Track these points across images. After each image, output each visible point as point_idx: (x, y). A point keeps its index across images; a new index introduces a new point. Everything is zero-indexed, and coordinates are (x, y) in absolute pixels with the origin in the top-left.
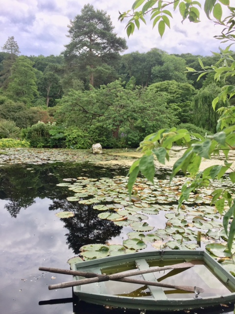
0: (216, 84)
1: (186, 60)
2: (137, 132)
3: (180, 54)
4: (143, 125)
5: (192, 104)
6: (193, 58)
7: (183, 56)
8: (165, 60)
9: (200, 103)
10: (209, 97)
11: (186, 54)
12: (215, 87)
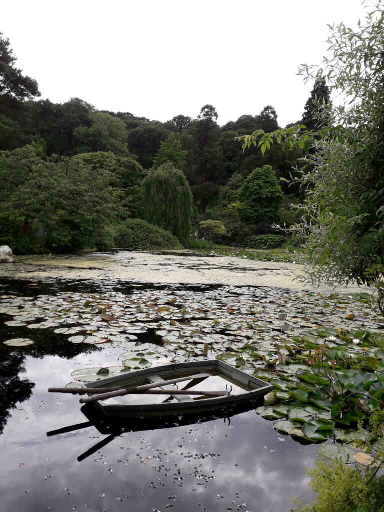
0: (172, 164)
1: (126, 123)
2: (67, 229)
3: (116, 112)
4: (77, 219)
5: (143, 190)
6: (135, 122)
7: (120, 115)
8: (95, 119)
9: (153, 191)
10: (165, 182)
11: (125, 114)
12: (171, 168)
